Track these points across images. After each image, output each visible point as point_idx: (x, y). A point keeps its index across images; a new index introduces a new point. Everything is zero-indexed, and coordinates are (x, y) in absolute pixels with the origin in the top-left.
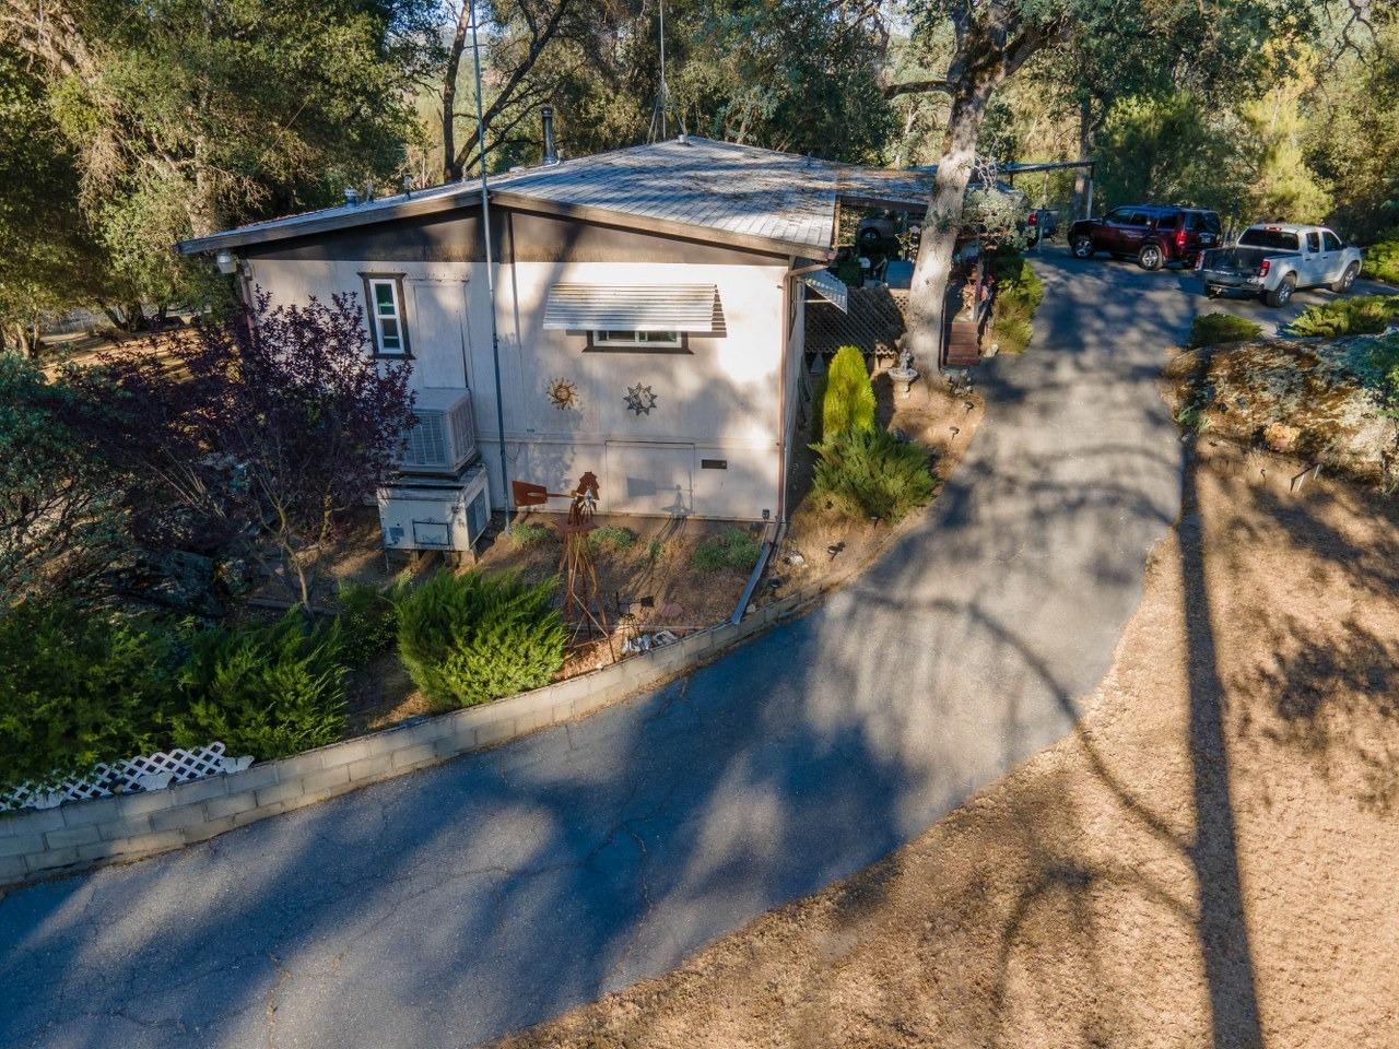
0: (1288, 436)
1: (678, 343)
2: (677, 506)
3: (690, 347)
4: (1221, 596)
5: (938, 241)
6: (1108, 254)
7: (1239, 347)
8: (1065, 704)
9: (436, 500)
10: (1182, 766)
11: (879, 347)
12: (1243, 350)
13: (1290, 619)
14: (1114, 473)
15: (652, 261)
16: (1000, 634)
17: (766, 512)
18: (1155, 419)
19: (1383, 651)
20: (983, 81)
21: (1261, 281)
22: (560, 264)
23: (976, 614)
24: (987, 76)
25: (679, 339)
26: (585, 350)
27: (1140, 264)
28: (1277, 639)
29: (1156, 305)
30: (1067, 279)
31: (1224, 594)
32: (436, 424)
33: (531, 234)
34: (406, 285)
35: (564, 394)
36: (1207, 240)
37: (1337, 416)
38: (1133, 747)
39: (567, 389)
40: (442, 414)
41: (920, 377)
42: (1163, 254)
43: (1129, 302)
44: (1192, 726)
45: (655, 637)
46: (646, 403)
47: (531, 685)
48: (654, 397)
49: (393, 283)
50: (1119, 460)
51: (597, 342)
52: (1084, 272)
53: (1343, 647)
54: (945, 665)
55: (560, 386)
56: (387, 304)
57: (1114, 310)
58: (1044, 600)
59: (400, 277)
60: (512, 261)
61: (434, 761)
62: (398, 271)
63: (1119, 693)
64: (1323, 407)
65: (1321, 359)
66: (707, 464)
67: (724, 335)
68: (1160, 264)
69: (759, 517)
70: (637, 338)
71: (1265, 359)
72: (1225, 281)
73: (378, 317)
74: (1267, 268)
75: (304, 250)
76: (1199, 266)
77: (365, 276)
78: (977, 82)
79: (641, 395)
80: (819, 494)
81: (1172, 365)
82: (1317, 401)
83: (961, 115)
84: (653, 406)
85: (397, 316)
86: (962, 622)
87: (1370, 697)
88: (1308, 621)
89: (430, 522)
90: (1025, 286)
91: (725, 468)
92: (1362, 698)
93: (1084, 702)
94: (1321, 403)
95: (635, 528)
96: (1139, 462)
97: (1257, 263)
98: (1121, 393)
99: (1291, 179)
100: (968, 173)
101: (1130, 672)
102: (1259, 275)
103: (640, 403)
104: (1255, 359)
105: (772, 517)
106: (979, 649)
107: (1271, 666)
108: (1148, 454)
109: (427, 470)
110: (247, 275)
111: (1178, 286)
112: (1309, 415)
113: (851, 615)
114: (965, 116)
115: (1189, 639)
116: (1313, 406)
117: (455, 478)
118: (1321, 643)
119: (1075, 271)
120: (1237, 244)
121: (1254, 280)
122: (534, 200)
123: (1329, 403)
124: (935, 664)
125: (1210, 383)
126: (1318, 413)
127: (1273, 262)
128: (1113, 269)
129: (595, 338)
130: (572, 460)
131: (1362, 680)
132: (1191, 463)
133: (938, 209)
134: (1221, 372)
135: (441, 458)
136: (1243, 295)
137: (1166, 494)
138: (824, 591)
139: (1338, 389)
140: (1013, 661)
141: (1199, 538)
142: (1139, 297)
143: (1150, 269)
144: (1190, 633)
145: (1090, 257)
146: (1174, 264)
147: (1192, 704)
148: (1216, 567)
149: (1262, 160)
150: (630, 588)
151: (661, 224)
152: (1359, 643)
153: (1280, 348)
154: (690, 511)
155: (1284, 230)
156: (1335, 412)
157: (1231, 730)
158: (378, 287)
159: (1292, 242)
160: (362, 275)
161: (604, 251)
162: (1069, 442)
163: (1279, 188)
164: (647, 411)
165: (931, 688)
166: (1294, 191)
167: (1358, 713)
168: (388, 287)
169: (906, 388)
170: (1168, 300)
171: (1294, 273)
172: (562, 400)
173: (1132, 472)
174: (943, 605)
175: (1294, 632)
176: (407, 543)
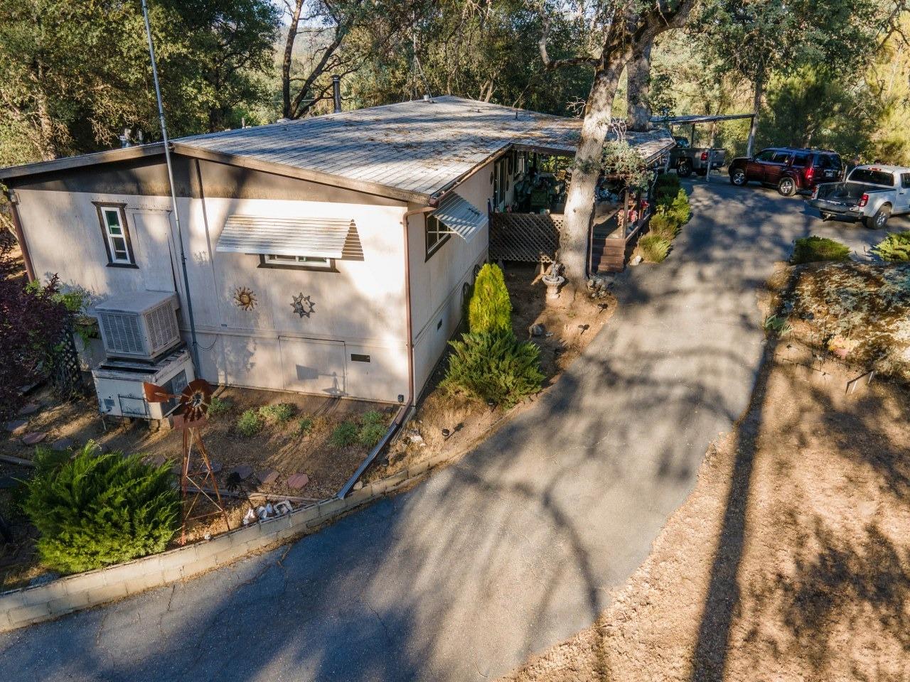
0: (847, 346)
1: (327, 264)
2: (335, 389)
3: (337, 267)
4: (763, 493)
5: (582, 180)
6: (759, 183)
7: (824, 266)
8: (593, 598)
9: (135, 380)
10: (682, 671)
11: (543, 257)
12: (826, 269)
13: (818, 521)
14: (702, 371)
15: (304, 199)
16: (560, 521)
17: (401, 397)
18: (746, 324)
19: (894, 558)
20: (616, 58)
21: (862, 209)
22: (235, 200)
23: (547, 501)
24: (618, 55)
25: (328, 261)
26: (259, 266)
27: (778, 190)
28: (801, 542)
29: (779, 226)
30: (716, 202)
31: (765, 489)
32: (134, 323)
33: (213, 177)
34: (127, 212)
35: (246, 299)
36: (830, 175)
37: (892, 331)
38: (642, 646)
39: (248, 295)
40: (138, 315)
41: (567, 283)
42: (796, 184)
43: (756, 223)
44: (702, 626)
45: (275, 507)
46: (307, 309)
47: (143, 552)
48: (312, 304)
49: (117, 210)
50: (708, 361)
51: (268, 261)
52: (733, 198)
53: (860, 551)
54: (505, 546)
55: (243, 293)
56: (116, 227)
57: (744, 230)
58: (610, 486)
59: (123, 206)
60: (202, 197)
61: (49, 617)
62: (121, 202)
63: (647, 585)
64: (883, 322)
65: (886, 281)
66: (356, 358)
67: (360, 258)
68: (794, 192)
69: (396, 400)
70: (297, 259)
71: (841, 279)
72: (833, 209)
73: (110, 236)
74: (867, 200)
75: (50, 184)
76: (815, 196)
77: (98, 205)
78: (611, 58)
79: (303, 302)
80: (448, 384)
81: (772, 278)
82: (878, 317)
83: (599, 84)
84: (312, 311)
85: (123, 235)
86: (534, 506)
87: (875, 607)
88: (833, 523)
89: (131, 397)
90: (675, 210)
91: (369, 361)
92: (868, 606)
93: (613, 594)
94: (880, 319)
95: (300, 404)
96: (724, 363)
97: (859, 195)
98: (727, 303)
99: (902, 130)
100: (605, 128)
101: (663, 564)
102: (860, 205)
103: (302, 308)
104: (833, 278)
105: (406, 400)
106: (541, 532)
107: (789, 568)
108: (732, 356)
109: (129, 357)
110: (14, 200)
111: (803, 209)
112: (870, 328)
113: (445, 493)
114: (602, 84)
115: (722, 535)
116: (875, 321)
117: (152, 364)
118: (840, 547)
119: (725, 196)
120: (848, 181)
121: (856, 209)
122: (205, 151)
123: (887, 319)
124: (497, 545)
125: (797, 295)
126: (877, 327)
127: (871, 195)
128: (757, 195)
129: (266, 258)
130: (255, 349)
131: (871, 588)
132: (767, 364)
133: (583, 154)
134: (807, 287)
135: (140, 348)
136: (843, 219)
137: (737, 394)
138: (432, 468)
139: (896, 308)
140: (563, 548)
141: (756, 434)
142: (768, 218)
143: (786, 195)
144: (725, 527)
145: (744, 184)
146: (805, 192)
147: (708, 603)
148: (764, 464)
149: (880, 114)
150: (276, 458)
151: (299, 172)
152: (877, 547)
153: (854, 270)
154: (343, 393)
155: (883, 171)
156: (891, 327)
157: (738, 636)
158: (109, 213)
159: (888, 179)
160: (95, 203)
161: (268, 191)
162: (674, 342)
163: (891, 137)
164: (308, 315)
165: (485, 570)
166: (903, 139)
167: (860, 622)
168: (115, 213)
169: (556, 291)
170: (789, 224)
171: (889, 204)
172: (244, 304)
173: (715, 372)
174: (523, 490)
175: (818, 534)
176: (116, 411)
